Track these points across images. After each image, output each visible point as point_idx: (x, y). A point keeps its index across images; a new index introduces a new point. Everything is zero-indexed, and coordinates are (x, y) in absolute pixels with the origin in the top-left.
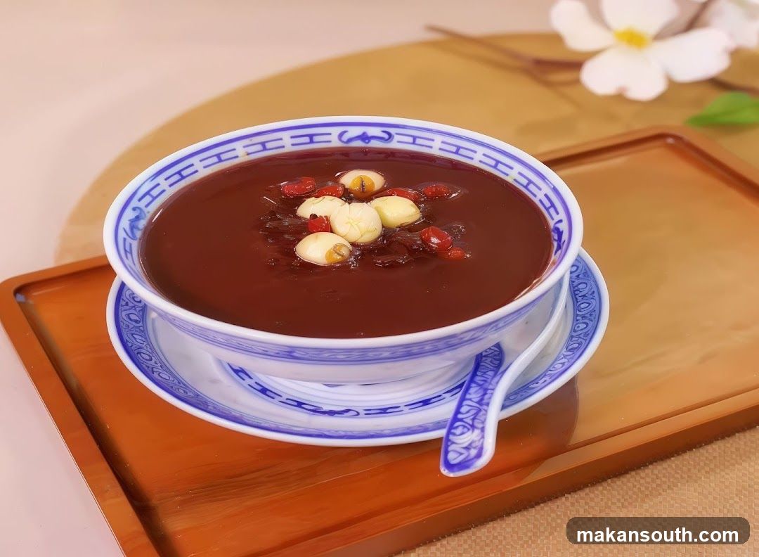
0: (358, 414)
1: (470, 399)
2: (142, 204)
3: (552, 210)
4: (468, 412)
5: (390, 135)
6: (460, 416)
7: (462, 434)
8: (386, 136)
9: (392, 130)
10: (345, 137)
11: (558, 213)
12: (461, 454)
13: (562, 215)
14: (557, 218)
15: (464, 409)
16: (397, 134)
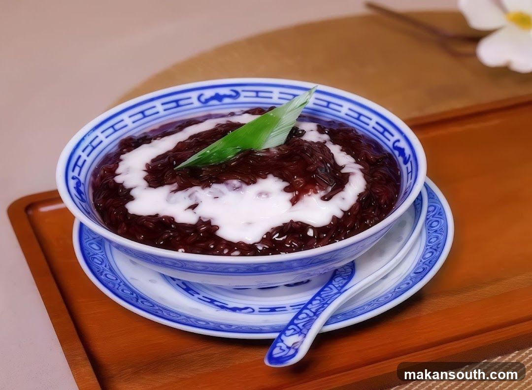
0: (254, 311)
1: (309, 309)
2: (76, 174)
3: (386, 134)
4: (303, 318)
5: (237, 93)
6: (296, 322)
7: (292, 335)
8: (234, 94)
9: (238, 89)
10: (203, 99)
11: (392, 135)
12: (284, 351)
13: (397, 136)
14: (393, 139)
15: (301, 316)
16: (243, 91)
